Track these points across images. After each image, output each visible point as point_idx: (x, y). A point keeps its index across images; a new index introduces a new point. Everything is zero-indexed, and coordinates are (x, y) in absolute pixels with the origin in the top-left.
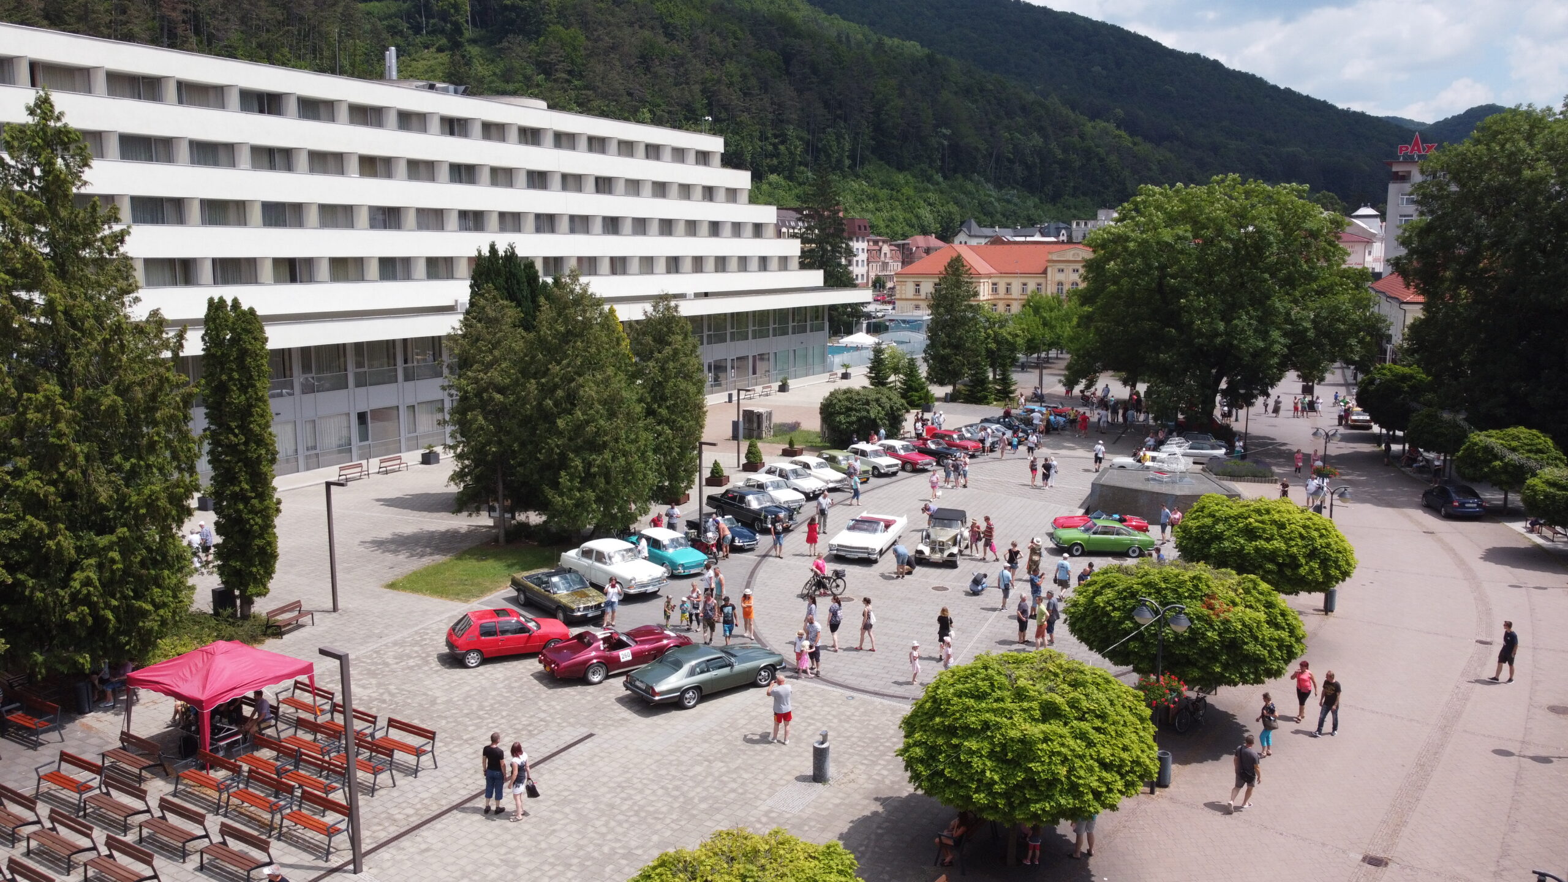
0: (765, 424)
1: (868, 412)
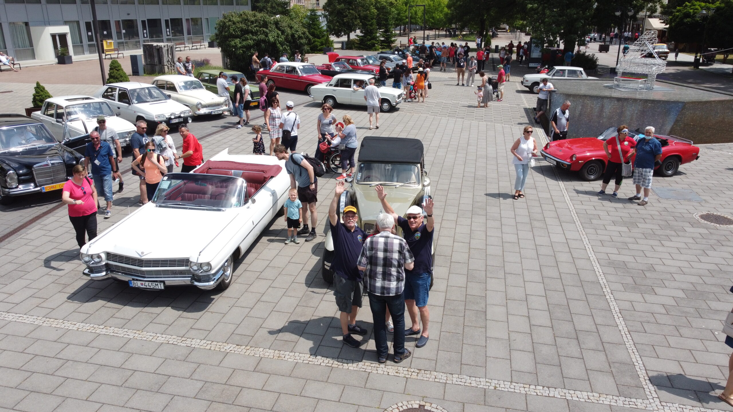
0: (166, 58)
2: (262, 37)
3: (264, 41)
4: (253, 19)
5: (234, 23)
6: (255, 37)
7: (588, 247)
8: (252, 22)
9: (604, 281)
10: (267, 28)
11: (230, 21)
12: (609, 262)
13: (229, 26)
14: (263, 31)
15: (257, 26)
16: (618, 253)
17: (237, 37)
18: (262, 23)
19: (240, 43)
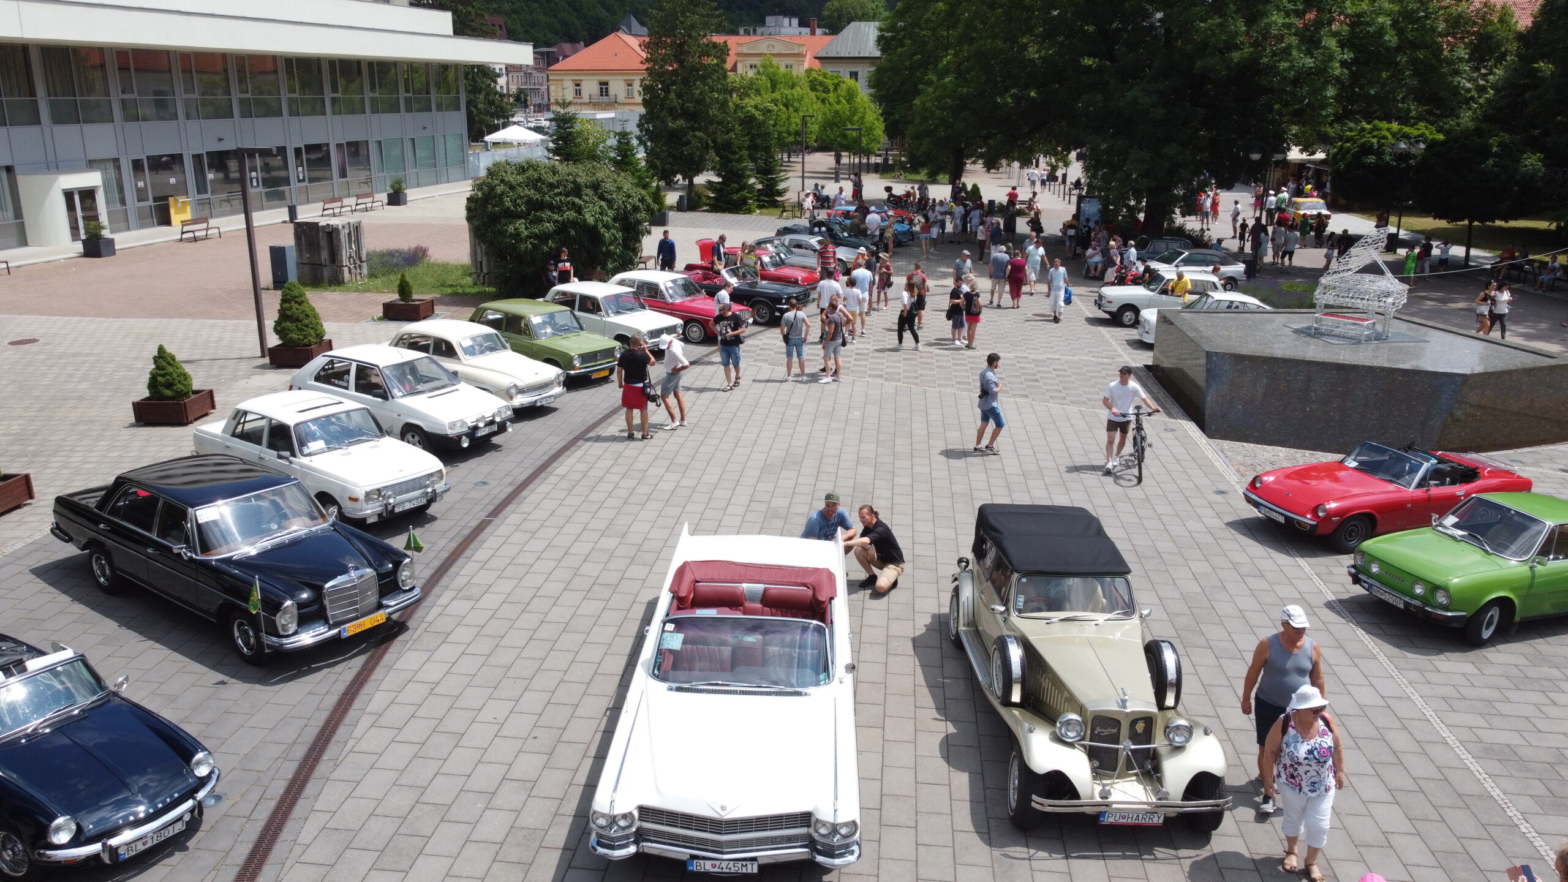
0: (346, 252)
1: (579, 210)
2: (571, 215)
3: (574, 224)
4: (552, 179)
5: (512, 188)
6: (556, 217)
7: (1429, 713)
8: (552, 186)
9: (1498, 791)
10: (580, 198)
11: (502, 181)
12: (1485, 749)
13: (503, 193)
14: (573, 203)
15: (560, 194)
16: (1486, 725)
17: (518, 216)
18: (570, 186)
19: (527, 228)
